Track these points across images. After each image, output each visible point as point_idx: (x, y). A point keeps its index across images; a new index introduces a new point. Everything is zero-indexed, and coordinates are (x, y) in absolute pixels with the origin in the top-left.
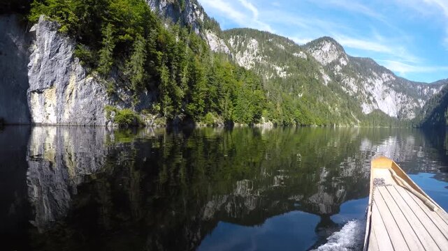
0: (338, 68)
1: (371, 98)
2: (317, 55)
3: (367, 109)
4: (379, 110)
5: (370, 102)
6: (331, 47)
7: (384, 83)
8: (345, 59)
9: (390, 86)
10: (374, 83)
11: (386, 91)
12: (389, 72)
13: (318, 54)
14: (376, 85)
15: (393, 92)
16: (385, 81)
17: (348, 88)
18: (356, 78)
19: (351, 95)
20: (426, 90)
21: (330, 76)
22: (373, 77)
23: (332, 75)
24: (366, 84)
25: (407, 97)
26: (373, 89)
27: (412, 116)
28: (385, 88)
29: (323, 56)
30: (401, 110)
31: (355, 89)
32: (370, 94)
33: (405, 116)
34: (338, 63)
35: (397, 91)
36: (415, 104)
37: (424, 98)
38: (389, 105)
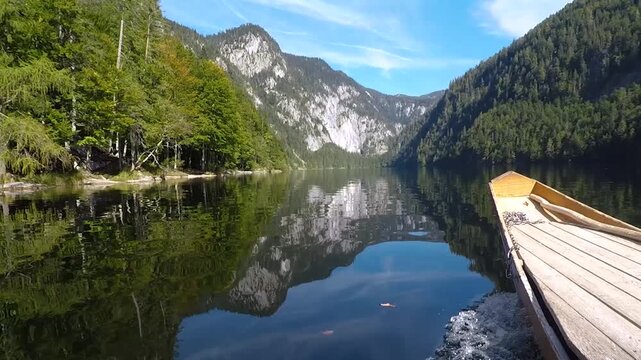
0: (272, 82)
1: (320, 128)
2: (236, 58)
3: (313, 145)
4: (332, 145)
5: (318, 133)
6: (261, 44)
7: (341, 102)
8: (282, 68)
9: (350, 106)
10: (324, 102)
11: (343, 114)
12: (350, 82)
13: (240, 55)
14: (328, 106)
15: (354, 116)
16: (342, 98)
17: (287, 114)
18: (297, 98)
19: (291, 124)
20: (409, 109)
21: (261, 98)
22: (324, 93)
23: (262, 96)
24: (313, 106)
25: (376, 122)
26: (323, 113)
27: (382, 150)
28: (342, 109)
29: (248, 59)
30: (367, 141)
31: (296, 115)
32: (318, 121)
33: (372, 150)
34: (272, 74)
35: (361, 114)
36: (389, 132)
37: (404, 120)
38: (347, 135)
